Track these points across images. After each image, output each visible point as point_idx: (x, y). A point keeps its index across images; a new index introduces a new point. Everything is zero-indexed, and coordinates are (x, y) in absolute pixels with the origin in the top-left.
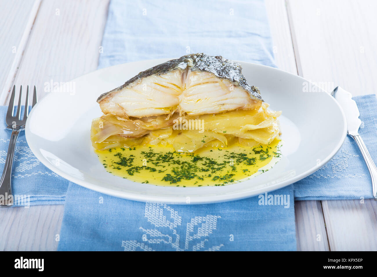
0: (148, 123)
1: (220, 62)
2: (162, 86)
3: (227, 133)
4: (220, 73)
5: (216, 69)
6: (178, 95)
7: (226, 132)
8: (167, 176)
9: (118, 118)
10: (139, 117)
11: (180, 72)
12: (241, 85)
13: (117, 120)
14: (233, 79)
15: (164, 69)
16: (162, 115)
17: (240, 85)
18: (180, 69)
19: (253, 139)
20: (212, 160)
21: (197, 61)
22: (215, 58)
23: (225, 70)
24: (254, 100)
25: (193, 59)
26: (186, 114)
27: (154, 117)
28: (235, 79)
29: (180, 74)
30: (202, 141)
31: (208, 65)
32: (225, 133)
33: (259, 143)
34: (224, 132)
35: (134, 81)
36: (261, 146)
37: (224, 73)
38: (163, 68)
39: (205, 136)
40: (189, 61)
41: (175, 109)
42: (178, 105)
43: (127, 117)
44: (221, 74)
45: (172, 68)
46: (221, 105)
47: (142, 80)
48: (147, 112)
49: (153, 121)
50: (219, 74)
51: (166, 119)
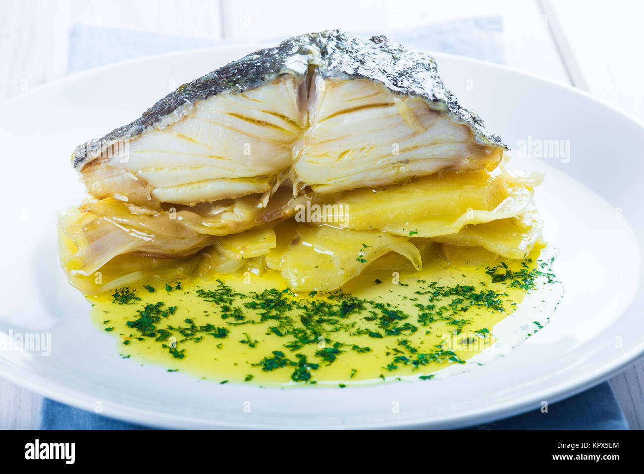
0: (213, 217)
1: (384, 51)
2: (247, 119)
3: (419, 235)
4: (396, 81)
5: (384, 70)
6: (290, 143)
7: (416, 233)
8: (273, 356)
9: (131, 207)
10: (188, 204)
11: (294, 82)
12: (453, 108)
13: (130, 212)
14: (434, 96)
15: (251, 76)
16: (247, 195)
17: (451, 109)
18: (293, 73)
19: (482, 247)
20: (390, 309)
21: (330, 51)
22: (371, 42)
23: (408, 73)
24: (485, 146)
25: (320, 47)
26: (308, 190)
27: (227, 202)
28: (438, 96)
29: (294, 88)
30: (358, 260)
31: (361, 61)
32: (414, 236)
33: (497, 257)
34: (412, 233)
35: (173, 110)
36: (502, 263)
37: (405, 81)
38: (247, 74)
39: (365, 246)
40: (311, 53)
41: (280, 179)
42: (289, 168)
43: (158, 204)
44: (399, 84)
45: (273, 73)
46: (400, 164)
47: (194, 105)
48: (210, 190)
49: (225, 211)
50: (393, 84)
51: (260, 206)
